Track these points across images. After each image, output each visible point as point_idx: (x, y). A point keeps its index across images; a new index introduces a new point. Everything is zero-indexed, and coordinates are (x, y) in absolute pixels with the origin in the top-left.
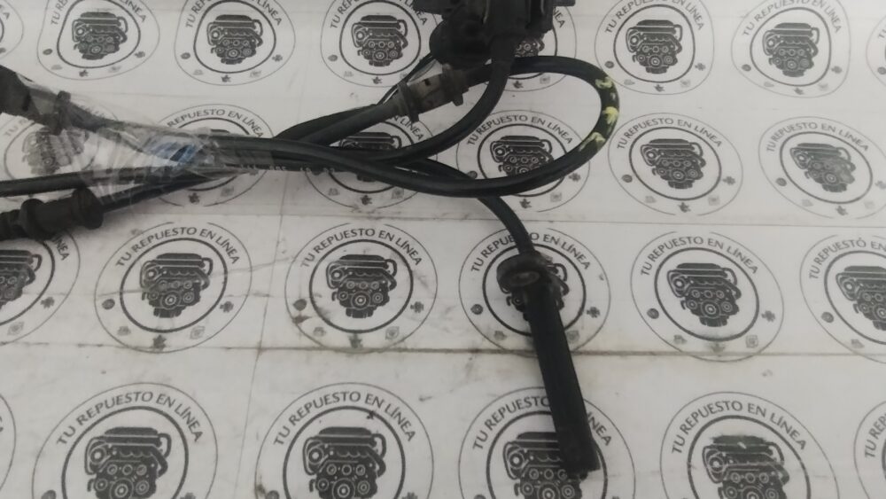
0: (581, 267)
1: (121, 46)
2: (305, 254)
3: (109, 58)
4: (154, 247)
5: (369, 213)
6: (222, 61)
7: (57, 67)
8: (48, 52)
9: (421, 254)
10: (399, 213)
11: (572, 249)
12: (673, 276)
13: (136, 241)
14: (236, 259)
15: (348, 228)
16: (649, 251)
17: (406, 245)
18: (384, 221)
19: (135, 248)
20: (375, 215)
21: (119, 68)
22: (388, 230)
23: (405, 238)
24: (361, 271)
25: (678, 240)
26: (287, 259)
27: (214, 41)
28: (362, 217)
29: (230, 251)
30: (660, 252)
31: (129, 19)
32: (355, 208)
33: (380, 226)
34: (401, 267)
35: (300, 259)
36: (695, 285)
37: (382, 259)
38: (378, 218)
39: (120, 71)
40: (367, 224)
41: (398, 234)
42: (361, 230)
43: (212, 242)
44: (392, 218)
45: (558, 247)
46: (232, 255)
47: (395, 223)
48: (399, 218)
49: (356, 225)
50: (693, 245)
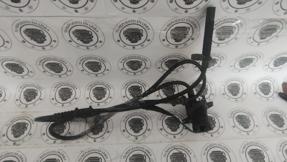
0: (189, 154)
1: (71, 96)
2: (123, 155)
3: (69, 100)
4: (87, 155)
5: (138, 142)
6: (97, 99)
7: (56, 104)
8: (53, 99)
9: (151, 153)
10: (145, 142)
11: (187, 149)
12: (211, 155)
13: (82, 154)
14: (107, 158)
15: (133, 147)
16: (205, 148)
17: (147, 151)
18: (141, 144)
19: (82, 156)
20: (139, 143)
21: (72, 103)
22: (143, 147)
23: (147, 149)
24: (137, 159)
25: (211, 145)
26: (120, 157)
27: (94, 94)
28: (136, 143)
29: (106, 155)
30: (207, 148)
31: (73, 89)
32: (134, 141)
33: (141, 146)
34: (147, 157)
35: (123, 156)
36: (216, 157)
37: (142, 155)
38: (140, 143)
39: (72, 104)
40: (137, 145)
41: (145, 148)
42: (136, 147)
43: (101, 153)
44: (144, 143)
45: (183, 149)
46: (106, 157)
47: (144, 145)
48: (145, 143)
49: (135, 146)
50: (215, 146)
